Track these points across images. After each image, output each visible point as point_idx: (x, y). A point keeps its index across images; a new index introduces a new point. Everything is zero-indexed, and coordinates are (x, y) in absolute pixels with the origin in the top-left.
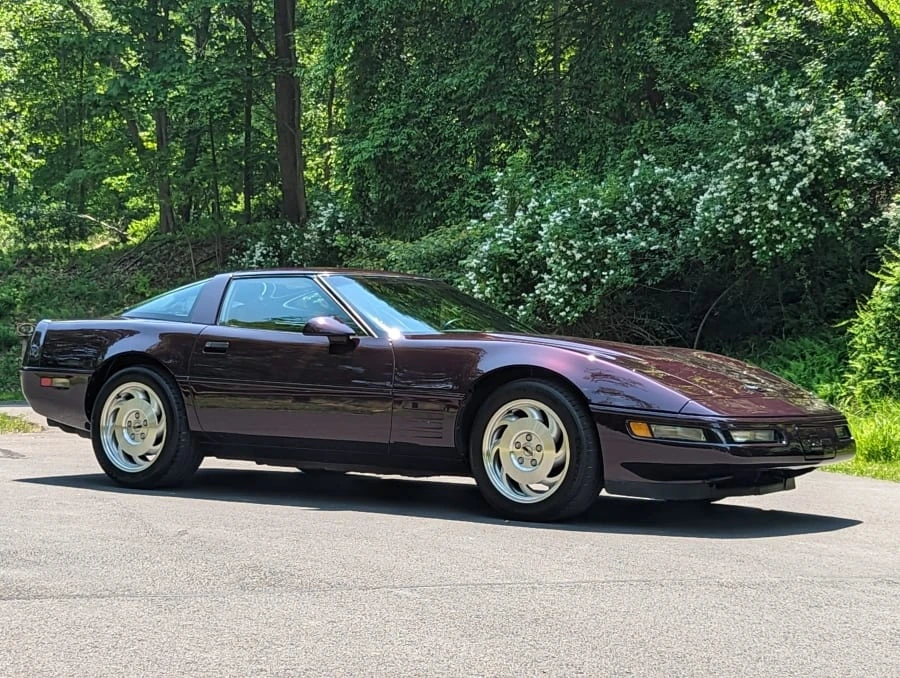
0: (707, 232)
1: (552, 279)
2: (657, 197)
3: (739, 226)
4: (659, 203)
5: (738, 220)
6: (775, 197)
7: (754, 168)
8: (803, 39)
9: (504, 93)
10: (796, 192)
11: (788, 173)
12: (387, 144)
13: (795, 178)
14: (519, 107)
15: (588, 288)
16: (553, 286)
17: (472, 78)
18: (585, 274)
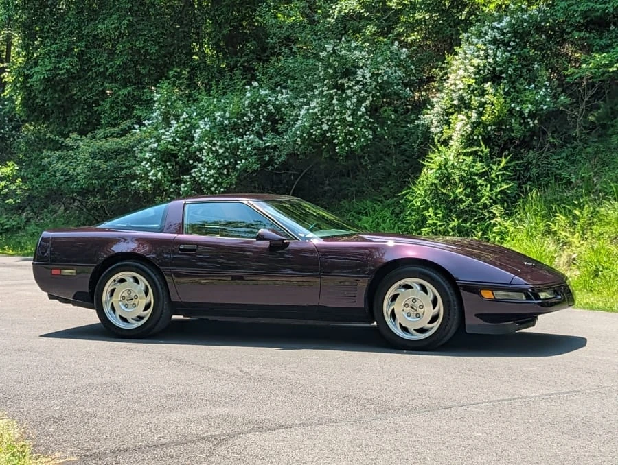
0: (304, 135)
1: (204, 167)
2: (263, 110)
3: (327, 131)
4: (265, 114)
5: (325, 127)
6: (349, 113)
7: (334, 94)
8: (363, 13)
9: (140, 35)
10: (363, 110)
11: (355, 97)
12: (56, 68)
13: (361, 101)
14: (152, 45)
15: (228, 172)
16: (205, 171)
17: (116, 25)
18: (226, 163)
